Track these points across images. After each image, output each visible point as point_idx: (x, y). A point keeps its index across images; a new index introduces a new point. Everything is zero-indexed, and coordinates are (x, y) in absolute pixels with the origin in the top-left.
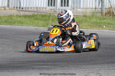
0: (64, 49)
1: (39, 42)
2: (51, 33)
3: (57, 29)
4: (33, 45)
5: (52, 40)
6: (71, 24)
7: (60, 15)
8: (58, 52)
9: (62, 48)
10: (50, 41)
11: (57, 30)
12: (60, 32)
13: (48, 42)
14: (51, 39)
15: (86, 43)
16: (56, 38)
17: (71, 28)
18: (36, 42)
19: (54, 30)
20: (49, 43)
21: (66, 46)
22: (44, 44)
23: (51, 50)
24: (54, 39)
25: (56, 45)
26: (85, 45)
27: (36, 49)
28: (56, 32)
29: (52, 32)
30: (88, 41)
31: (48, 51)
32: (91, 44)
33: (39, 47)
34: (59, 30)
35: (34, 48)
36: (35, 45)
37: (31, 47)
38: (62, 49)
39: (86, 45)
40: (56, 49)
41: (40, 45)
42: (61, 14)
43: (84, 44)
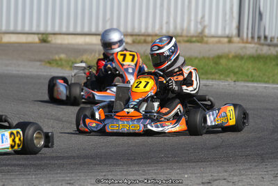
0: (162, 127)
1: (107, 110)
2: (134, 89)
3: (147, 80)
4: (93, 117)
5: (136, 105)
6: (182, 70)
7: (156, 48)
8: (149, 133)
9: (158, 124)
10: (132, 108)
11: (148, 83)
12: (155, 88)
13: (126, 110)
14: (133, 103)
15: (215, 112)
16: (145, 100)
17: (181, 78)
18: (99, 109)
19: (141, 82)
20: (128, 113)
21: (168, 120)
22: (117, 114)
23: (132, 129)
24: (140, 104)
25: (145, 117)
26: (212, 117)
27: (97, 125)
28: (145, 87)
29: (136, 87)
30: (219, 110)
31: (125, 130)
32: (227, 116)
33: (106, 122)
34: (152, 83)
35: (94, 125)
36: (97, 116)
37: (88, 121)
38: (158, 127)
39: (214, 119)
40: (145, 126)
41: (107, 117)
42: (160, 44)
43: (209, 116)
